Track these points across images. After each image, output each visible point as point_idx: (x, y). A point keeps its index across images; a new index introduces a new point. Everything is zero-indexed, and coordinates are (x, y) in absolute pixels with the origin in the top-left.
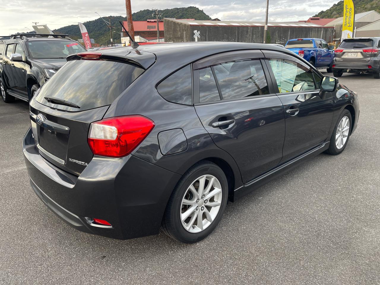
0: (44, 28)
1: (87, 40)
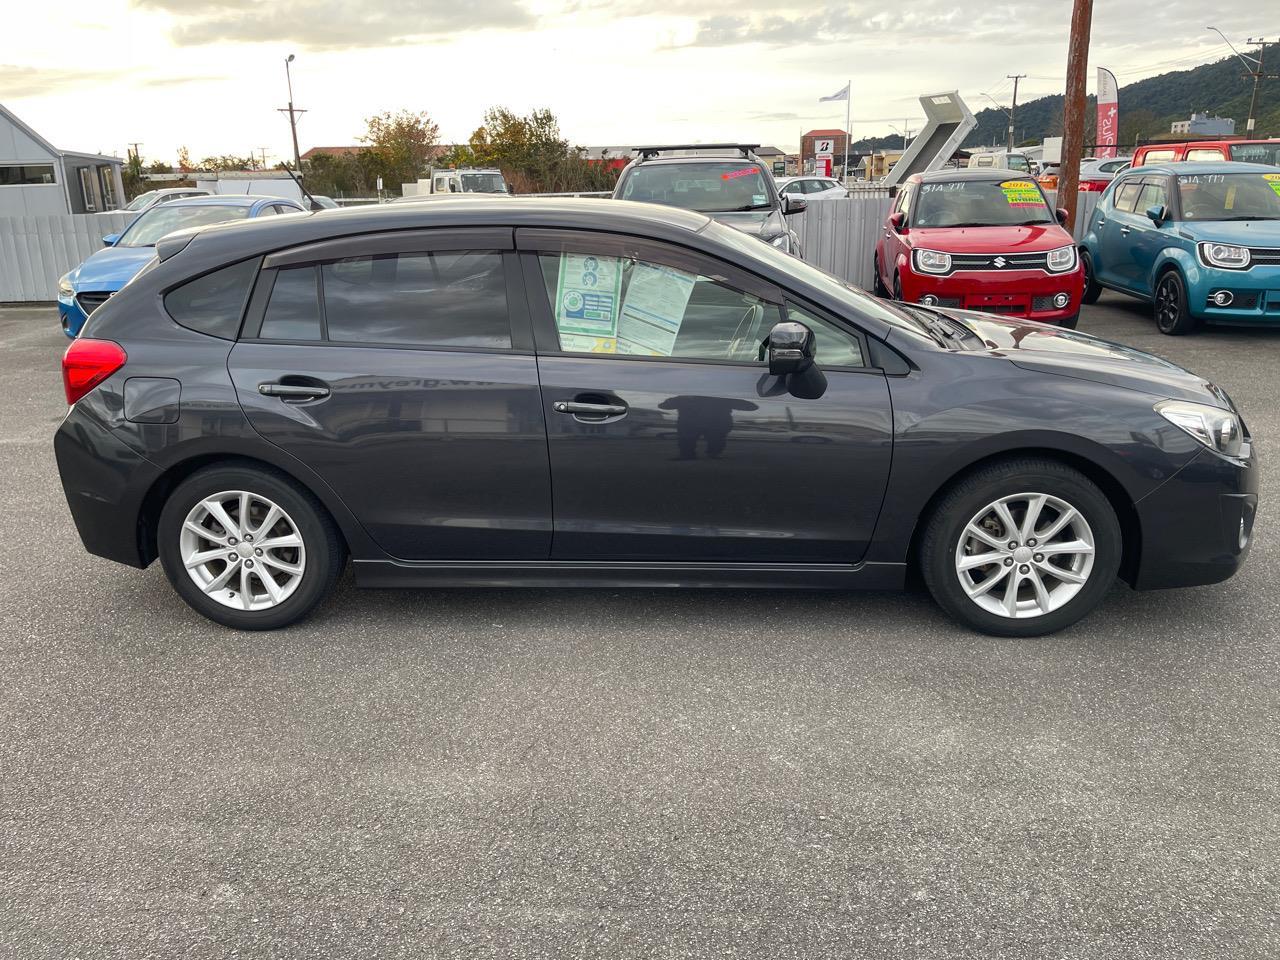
0: (949, 101)
1: (1107, 131)
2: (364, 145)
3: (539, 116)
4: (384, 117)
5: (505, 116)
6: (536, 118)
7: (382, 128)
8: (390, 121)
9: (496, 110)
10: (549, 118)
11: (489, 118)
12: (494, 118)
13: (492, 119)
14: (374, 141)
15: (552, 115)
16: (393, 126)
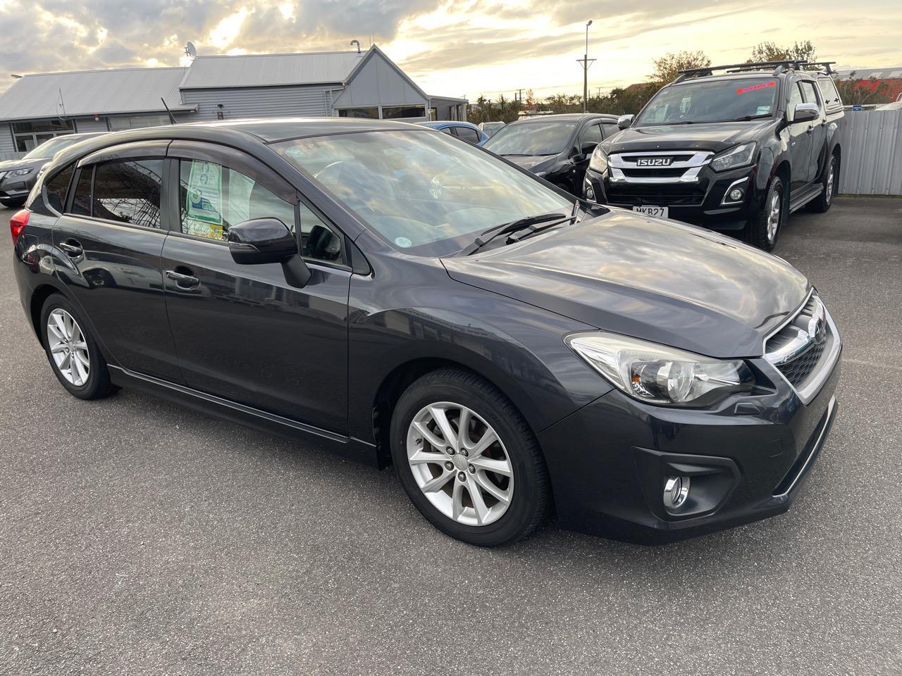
2: (652, 80)
3: (800, 48)
4: (668, 59)
5: (770, 49)
6: (797, 50)
7: (667, 67)
8: (674, 62)
9: (764, 45)
10: (810, 48)
11: (757, 53)
12: (761, 52)
13: (759, 53)
14: (660, 76)
15: (811, 45)
16: (675, 65)
